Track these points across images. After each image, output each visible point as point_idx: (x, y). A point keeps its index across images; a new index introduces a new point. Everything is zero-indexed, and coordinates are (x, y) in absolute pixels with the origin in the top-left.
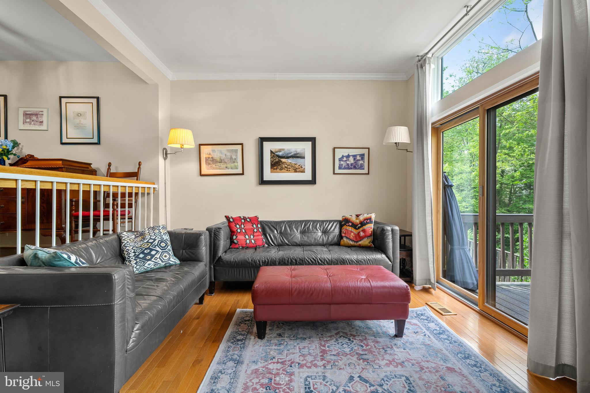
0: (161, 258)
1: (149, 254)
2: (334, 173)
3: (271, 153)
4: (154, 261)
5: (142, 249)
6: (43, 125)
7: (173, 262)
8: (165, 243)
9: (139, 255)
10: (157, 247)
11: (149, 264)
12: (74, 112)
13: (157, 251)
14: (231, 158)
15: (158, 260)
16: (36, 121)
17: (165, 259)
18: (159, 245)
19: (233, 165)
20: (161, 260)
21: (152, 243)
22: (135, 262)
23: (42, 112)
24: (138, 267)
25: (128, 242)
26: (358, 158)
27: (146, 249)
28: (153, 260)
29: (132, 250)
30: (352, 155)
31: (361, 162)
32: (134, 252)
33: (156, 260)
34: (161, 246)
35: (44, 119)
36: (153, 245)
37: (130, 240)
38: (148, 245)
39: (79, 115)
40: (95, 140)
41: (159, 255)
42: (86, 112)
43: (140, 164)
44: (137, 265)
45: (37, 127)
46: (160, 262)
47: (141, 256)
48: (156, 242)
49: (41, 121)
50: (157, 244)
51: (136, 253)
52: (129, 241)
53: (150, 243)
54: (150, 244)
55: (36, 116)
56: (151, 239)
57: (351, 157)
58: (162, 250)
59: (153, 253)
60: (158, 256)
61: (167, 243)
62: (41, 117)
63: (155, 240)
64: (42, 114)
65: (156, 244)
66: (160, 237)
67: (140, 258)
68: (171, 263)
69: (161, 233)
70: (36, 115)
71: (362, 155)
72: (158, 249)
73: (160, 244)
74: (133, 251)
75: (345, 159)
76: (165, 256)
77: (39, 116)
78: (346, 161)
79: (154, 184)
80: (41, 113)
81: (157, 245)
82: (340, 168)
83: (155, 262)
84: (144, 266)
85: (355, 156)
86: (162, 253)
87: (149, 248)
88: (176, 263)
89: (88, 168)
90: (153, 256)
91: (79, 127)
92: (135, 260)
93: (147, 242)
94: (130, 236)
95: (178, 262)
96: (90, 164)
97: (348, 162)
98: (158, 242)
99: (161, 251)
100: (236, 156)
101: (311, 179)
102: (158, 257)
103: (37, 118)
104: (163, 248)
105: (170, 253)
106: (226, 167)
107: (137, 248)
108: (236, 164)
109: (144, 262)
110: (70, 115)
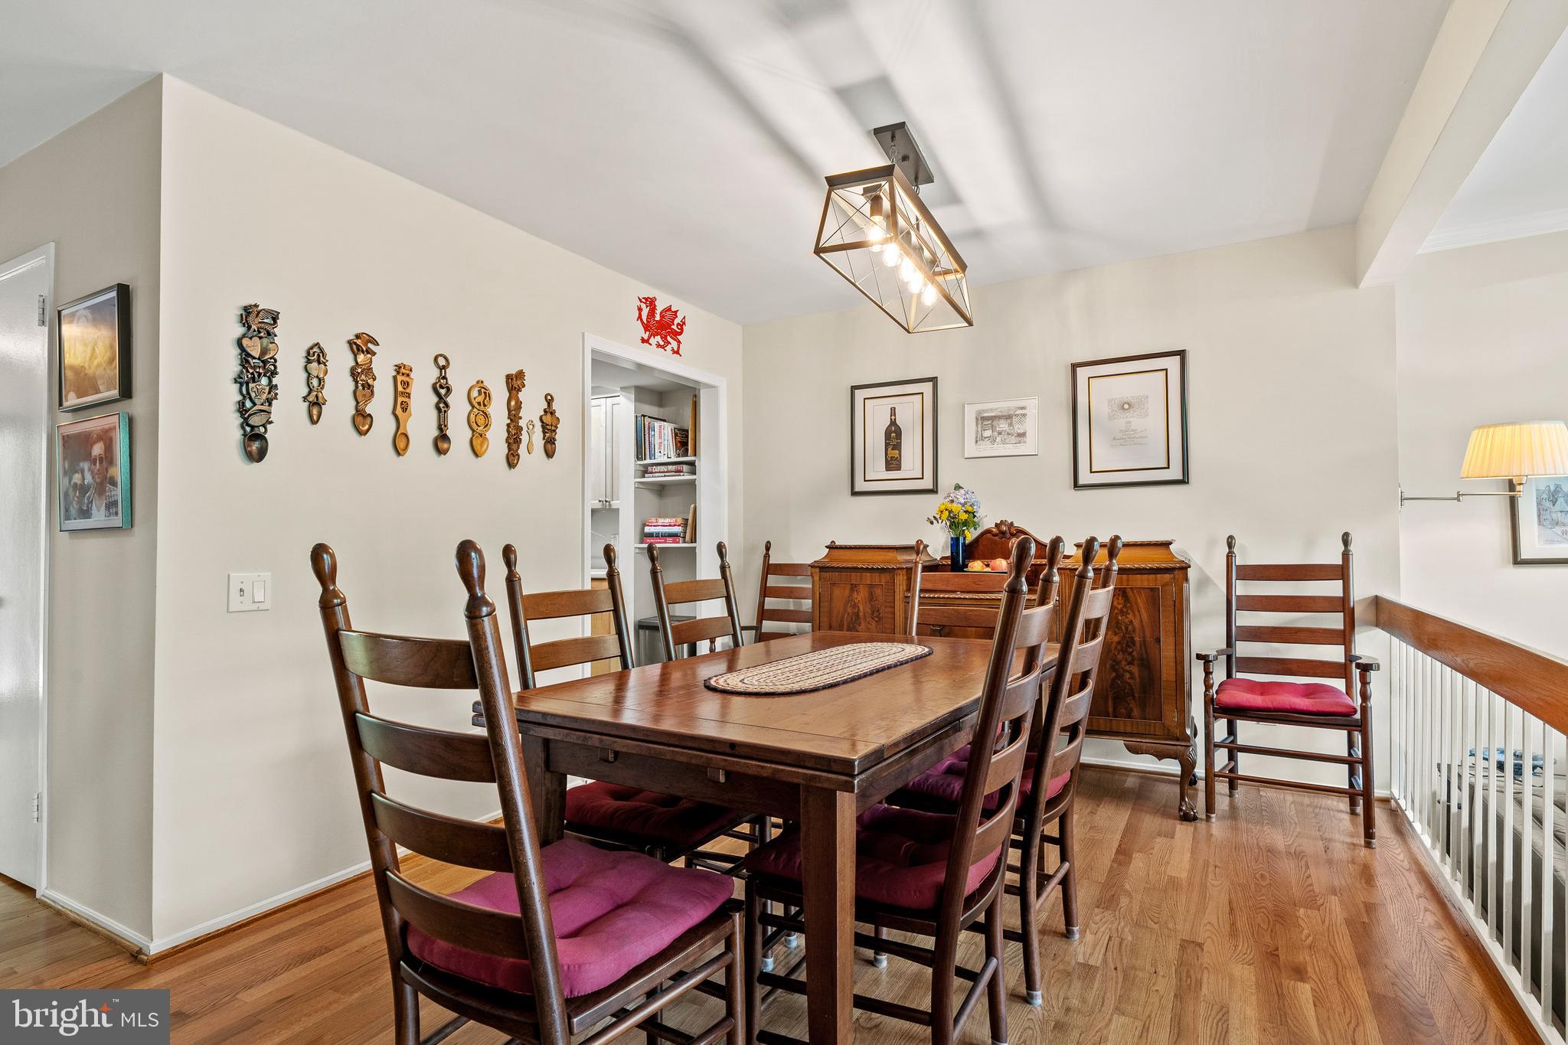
6: (1025, 442)
12: (1110, 401)
16: (1009, 434)
23: (1022, 408)
35: (1030, 426)
39: (1126, 406)
40: (1173, 474)
42: (1147, 397)
43: (1346, 539)
45: (1010, 450)
49: (1021, 431)
55: (1009, 421)
62: (1020, 422)
64: (1024, 415)
70: (1009, 417)
77: (1015, 419)
80: (1019, 412)
89: (1173, 558)
91: (1126, 439)
103: (1011, 425)
110: (1101, 408)
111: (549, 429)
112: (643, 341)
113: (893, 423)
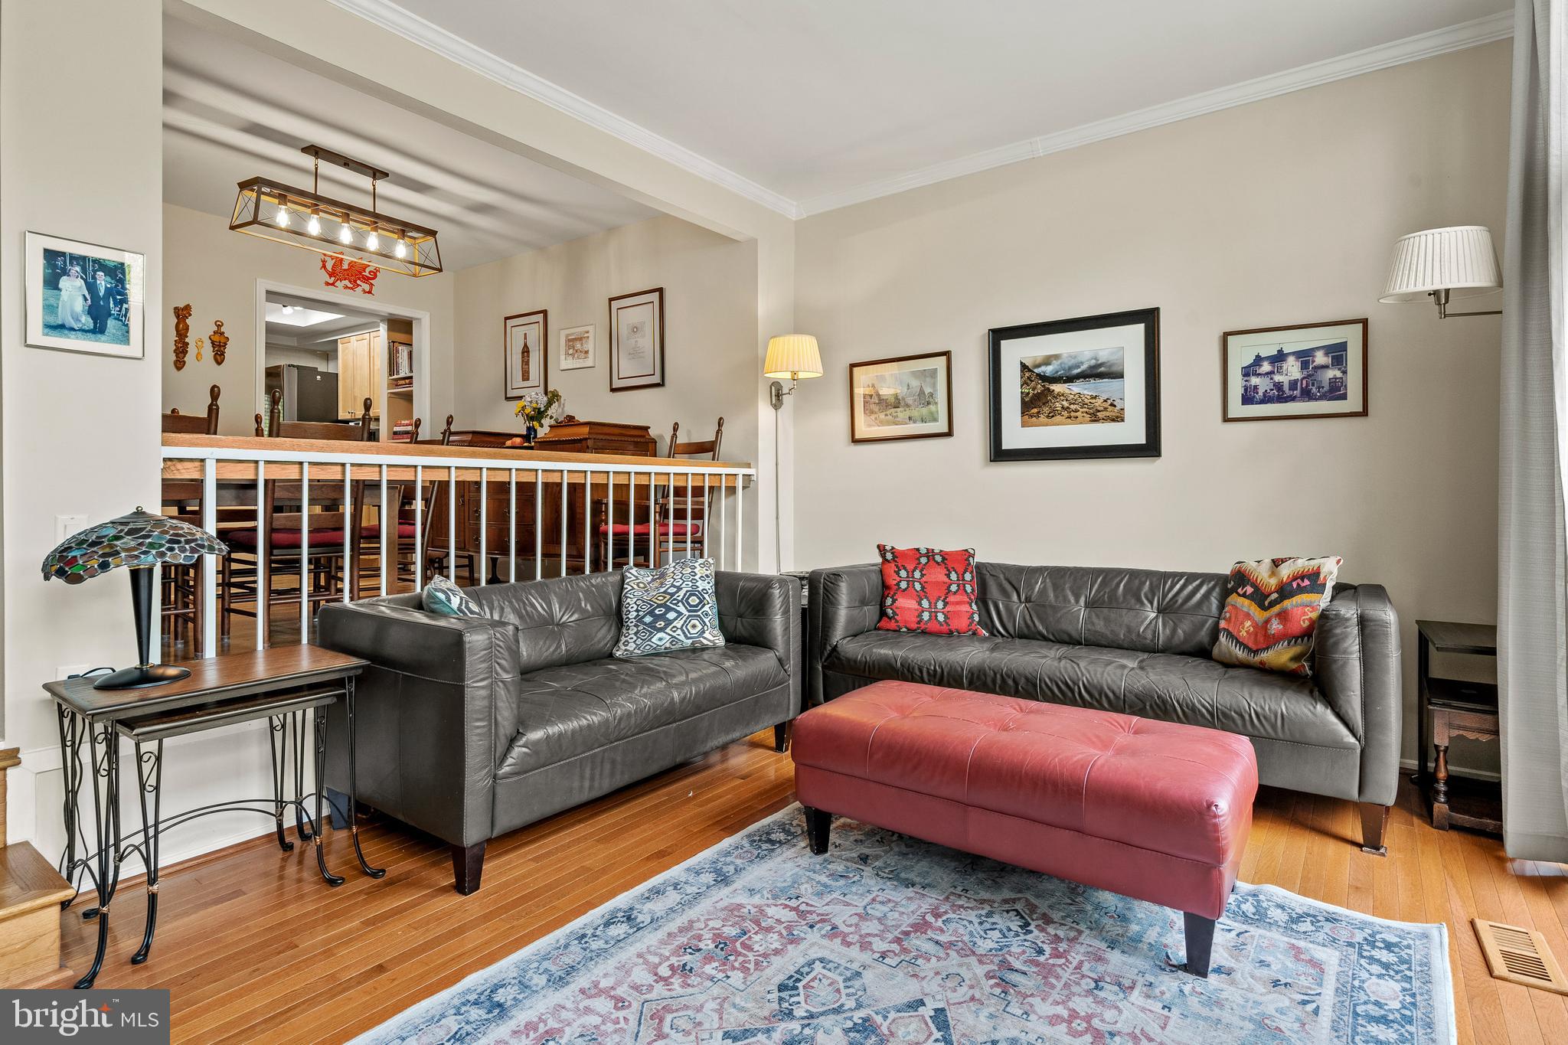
0: (684, 628)
1: (662, 617)
2: (1226, 419)
3: (1022, 371)
4: (671, 633)
5: (652, 605)
6: (588, 357)
7: (709, 640)
8: (699, 598)
9: (643, 617)
10: (680, 604)
11: (660, 639)
12: (627, 326)
13: (680, 614)
14: (922, 392)
15: (679, 632)
16: (581, 352)
17: (692, 631)
18: (685, 601)
19: (924, 411)
20: (684, 633)
21: (672, 595)
22: (635, 630)
23: (588, 332)
24: (639, 642)
25: (633, 588)
26: (1320, 358)
27: (659, 606)
28: (668, 630)
29: (634, 605)
30: (1293, 353)
31: (1333, 373)
32: (637, 611)
33: (674, 631)
34: (689, 604)
35: (590, 345)
36: (675, 599)
37: (638, 585)
38: (665, 597)
39: (635, 330)
40: (656, 379)
41: (682, 622)
42: (646, 323)
43: (721, 424)
44: (638, 638)
45: (581, 363)
46: (682, 637)
47: (648, 619)
48: (682, 594)
49: (586, 349)
50: (683, 599)
51: (641, 613)
52: (635, 587)
53: (669, 594)
54: (668, 597)
55: (581, 342)
56: (673, 586)
57: (1291, 360)
58: (689, 611)
59: (671, 615)
60: (678, 624)
61: (704, 598)
62: (586, 342)
63: (679, 589)
64: (588, 337)
65: (679, 598)
66: (691, 584)
67: (645, 624)
68: (705, 642)
69: (696, 574)
70: (581, 339)
71: (1338, 349)
72: (681, 609)
73: (688, 598)
74: (636, 607)
75: (1266, 367)
76: (694, 626)
77: (584, 341)
78: (1272, 373)
79: (748, 466)
80: (586, 335)
81: (681, 601)
82: (1247, 400)
83: (673, 637)
84: (650, 640)
85: (1304, 357)
86: (687, 618)
87: (664, 605)
88: (715, 644)
89: (644, 436)
90: (669, 622)
91: (635, 354)
92: (636, 626)
93: (665, 592)
94: (640, 577)
95: (720, 641)
96: (646, 428)
97: (1277, 378)
98: (685, 594)
99: (688, 614)
100: (934, 385)
101: (1144, 442)
102: (679, 626)
104: (693, 609)
105: (706, 620)
106: (910, 418)
107: (644, 602)
108: (932, 407)
109: (651, 633)
110: (624, 331)
111: (220, 348)
112: (327, 284)
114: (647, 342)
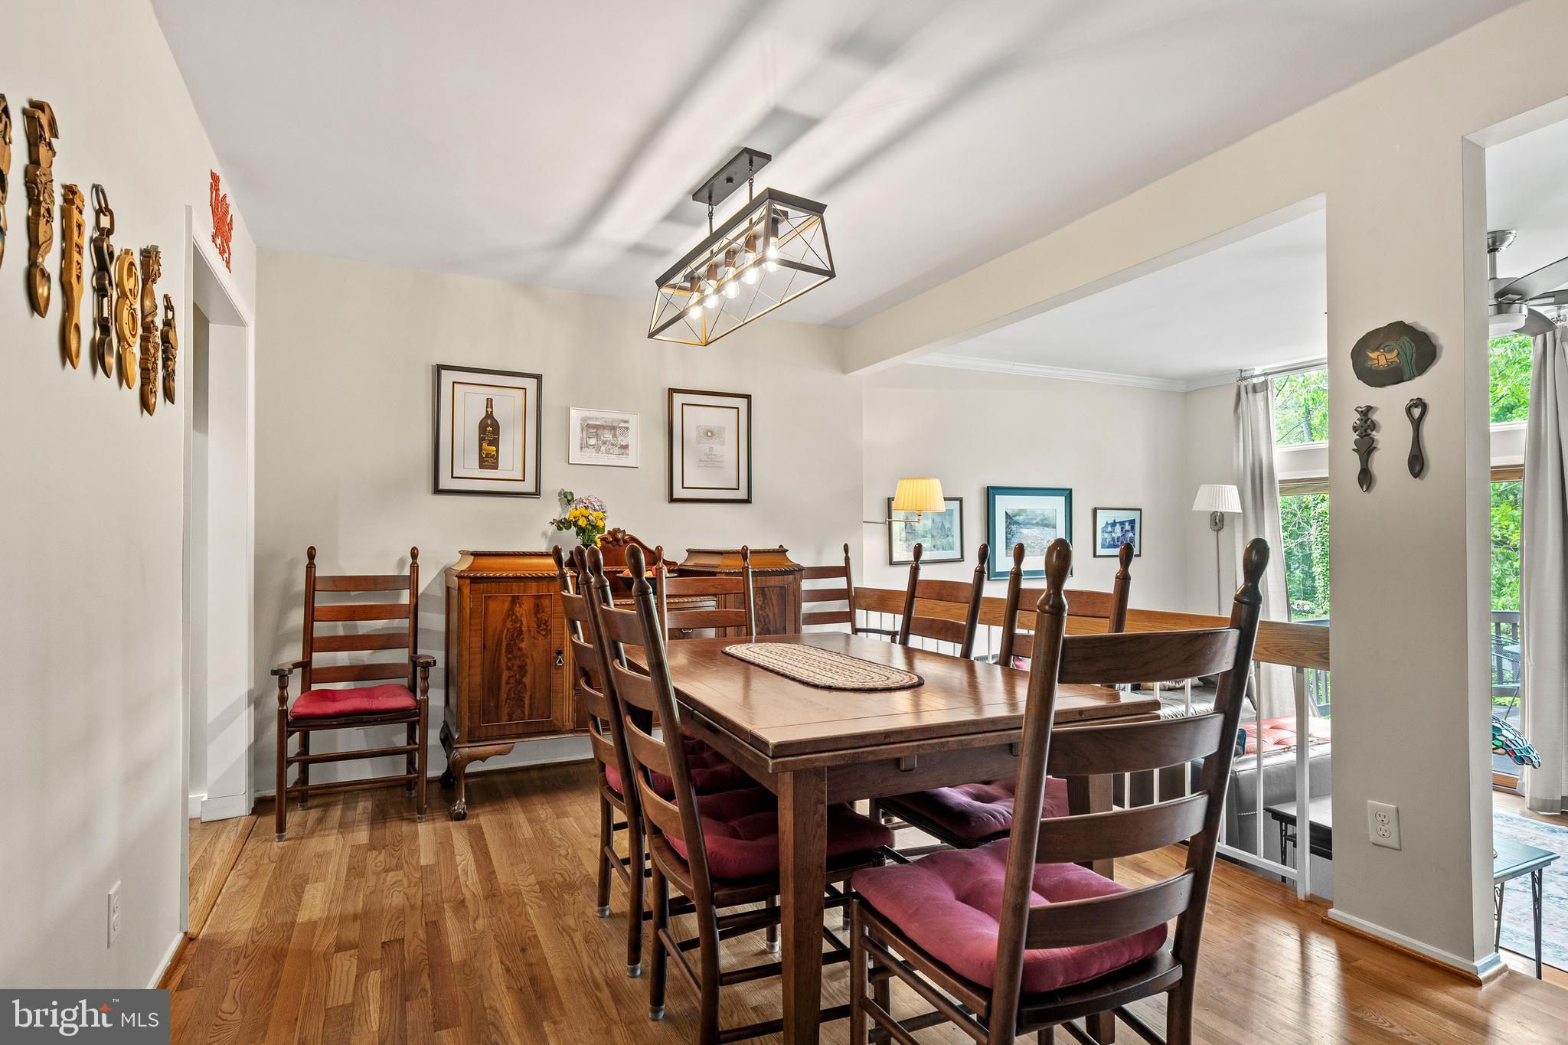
2: (1095, 556)
3: (1006, 518)
6: (627, 454)
12: (698, 427)
14: (943, 526)
16: (613, 445)
19: (945, 541)
23: (625, 422)
26: (1127, 527)
30: (1119, 522)
31: (1130, 534)
35: (632, 439)
39: (709, 434)
40: (742, 494)
42: (724, 429)
43: (846, 548)
45: (614, 460)
49: (624, 443)
55: (613, 432)
57: (1118, 525)
62: (623, 434)
64: (627, 428)
70: (613, 428)
71: (1132, 522)
75: (1109, 529)
77: (618, 432)
78: (1111, 532)
80: (622, 425)
82: (1103, 547)
85: (1122, 523)
91: (709, 461)
97: (1113, 535)
100: (951, 522)
103: (614, 436)
106: (934, 546)
108: (950, 539)
110: (691, 433)
113: (489, 416)
114: (727, 450)
